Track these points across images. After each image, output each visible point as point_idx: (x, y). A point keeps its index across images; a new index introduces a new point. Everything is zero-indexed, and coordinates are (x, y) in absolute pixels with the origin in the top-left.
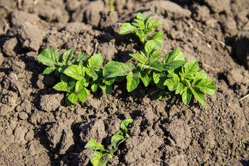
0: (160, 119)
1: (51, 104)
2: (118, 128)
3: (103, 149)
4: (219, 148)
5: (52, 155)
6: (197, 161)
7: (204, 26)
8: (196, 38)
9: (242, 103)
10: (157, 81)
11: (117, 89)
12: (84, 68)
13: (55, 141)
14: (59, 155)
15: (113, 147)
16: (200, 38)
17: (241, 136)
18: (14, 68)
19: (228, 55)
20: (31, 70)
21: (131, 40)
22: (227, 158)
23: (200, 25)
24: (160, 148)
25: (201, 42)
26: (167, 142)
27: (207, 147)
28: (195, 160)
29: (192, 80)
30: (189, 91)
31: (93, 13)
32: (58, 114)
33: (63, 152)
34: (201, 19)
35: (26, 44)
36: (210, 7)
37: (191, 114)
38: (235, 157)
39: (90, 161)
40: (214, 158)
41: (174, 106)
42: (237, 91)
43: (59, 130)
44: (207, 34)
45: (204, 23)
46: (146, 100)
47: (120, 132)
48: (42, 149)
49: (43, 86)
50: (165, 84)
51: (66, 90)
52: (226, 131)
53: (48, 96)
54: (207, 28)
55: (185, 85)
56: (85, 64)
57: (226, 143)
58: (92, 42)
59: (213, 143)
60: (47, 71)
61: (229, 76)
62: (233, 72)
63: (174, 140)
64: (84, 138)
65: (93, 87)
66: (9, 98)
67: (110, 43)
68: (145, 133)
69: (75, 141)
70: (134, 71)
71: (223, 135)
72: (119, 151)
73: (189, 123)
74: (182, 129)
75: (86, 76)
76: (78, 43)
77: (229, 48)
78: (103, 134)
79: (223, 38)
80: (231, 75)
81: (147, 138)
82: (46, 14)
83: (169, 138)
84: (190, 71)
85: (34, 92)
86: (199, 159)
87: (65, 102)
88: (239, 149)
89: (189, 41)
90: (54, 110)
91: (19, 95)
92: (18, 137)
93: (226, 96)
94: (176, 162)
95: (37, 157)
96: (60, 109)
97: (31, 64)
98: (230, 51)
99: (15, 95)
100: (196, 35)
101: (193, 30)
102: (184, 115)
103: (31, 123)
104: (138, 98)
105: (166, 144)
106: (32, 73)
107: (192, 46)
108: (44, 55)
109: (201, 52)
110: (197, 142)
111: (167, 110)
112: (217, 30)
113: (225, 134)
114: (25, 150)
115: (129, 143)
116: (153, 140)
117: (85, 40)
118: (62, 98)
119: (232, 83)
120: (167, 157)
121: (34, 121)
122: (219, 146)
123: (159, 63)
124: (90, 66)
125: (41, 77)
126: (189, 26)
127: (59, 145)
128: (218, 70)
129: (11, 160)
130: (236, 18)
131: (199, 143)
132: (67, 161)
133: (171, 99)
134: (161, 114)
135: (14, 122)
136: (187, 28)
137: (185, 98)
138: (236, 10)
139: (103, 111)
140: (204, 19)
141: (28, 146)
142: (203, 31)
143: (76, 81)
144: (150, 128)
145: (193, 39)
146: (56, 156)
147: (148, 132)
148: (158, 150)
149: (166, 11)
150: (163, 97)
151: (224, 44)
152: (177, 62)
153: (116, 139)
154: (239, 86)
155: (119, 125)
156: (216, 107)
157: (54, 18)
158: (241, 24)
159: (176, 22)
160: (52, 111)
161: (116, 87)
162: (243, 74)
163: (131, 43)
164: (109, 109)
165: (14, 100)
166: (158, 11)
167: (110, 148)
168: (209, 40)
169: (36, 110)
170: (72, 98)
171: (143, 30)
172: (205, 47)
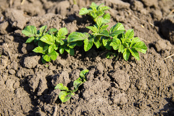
0: (108, 71)
1: (32, 63)
2: (78, 76)
3: (68, 90)
4: (149, 90)
5: (32, 97)
6: (134, 99)
7: (139, 14)
8: (134, 21)
9: (166, 61)
10: (105, 44)
11: (78, 53)
12: (54, 37)
13: (34, 87)
14: (37, 96)
15: (74, 88)
16: (136, 21)
17: (165, 82)
18: (6, 40)
19: (156, 33)
20: (18, 42)
21: (88, 21)
22: (155, 97)
23: (136, 13)
24: (108, 90)
25: (137, 23)
26: (113, 85)
27: (141, 89)
28: (133, 98)
29: (130, 43)
30: (128, 51)
31: (62, 9)
32: (37, 70)
33: (40, 93)
34: (137, 9)
35: (14, 24)
36: (143, 3)
37: (130, 67)
38: (161, 96)
39: (58, 97)
40: (146, 97)
41: (118, 62)
42: (162, 54)
43: (37, 79)
44: (141, 19)
45: (139, 12)
46: (98, 59)
47: (80, 78)
48: (25, 94)
49: (26, 51)
50: (110, 45)
51: (42, 52)
52: (154, 78)
53: (29, 57)
54: (141, 15)
55: (125, 46)
56: (55, 34)
57: (154, 87)
58: (61, 23)
59: (145, 86)
60: (29, 41)
61: (157, 45)
62: (159, 42)
63: (118, 84)
64: (54, 83)
65: (61, 51)
66: (2, 60)
67: (73, 23)
68: (97, 79)
69: (48, 86)
70: (89, 38)
71: (152, 81)
72: (79, 91)
73: (128, 73)
74: (124, 76)
75: (56, 43)
76: (51, 23)
77: (157, 28)
78: (68, 80)
79: (153, 22)
80: (158, 44)
81: (98, 82)
82: (29, 11)
83: (114, 82)
84: (128, 37)
85: (20, 56)
86: (135, 97)
87: (41, 62)
88: (164, 90)
89: (129, 23)
90: (34, 67)
91: (9, 58)
92: (8, 86)
93: (154, 56)
94: (119, 98)
95: (22, 99)
96: (38, 66)
97: (18, 38)
98: (158, 30)
99: (7, 58)
100: (134, 19)
101: (131, 16)
102: (125, 67)
103: (17, 76)
104: (93, 58)
105: (112, 86)
106: (18, 43)
107: (131, 26)
108: (27, 30)
109: (137, 30)
110: (134, 86)
111: (113, 65)
112: (148, 16)
113: (154, 80)
114: (14, 94)
115: (86, 85)
116: (103, 83)
117: (55, 22)
118: (39, 59)
119: (159, 50)
120: (113, 94)
121: (19, 75)
122: (150, 88)
123: (106, 31)
124: (59, 36)
125: (25, 45)
126: (128, 13)
127: (37, 90)
128: (149, 42)
129: (3, 101)
130: (162, 11)
131: (135, 86)
132: (43, 99)
133: (115, 58)
134: (108, 68)
135: (6, 76)
136: (127, 15)
137: (125, 56)
138: (162, 5)
139: (68, 67)
140: (139, 9)
141: (15, 92)
142: (138, 17)
143: (49, 45)
144: (101, 76)
145: (132, 21)
146: (35, 97)
147: (99, 78)
148: (106, 91)
149: (112, 4)
150: (110, 56)
151: (153, 25)
152: (119, 31)
153: (77, 82)
154: (164, 51)
155: (79, 74)
156: (147, 63)
157: (35, 14)
158: (165, 14)
159: (120, 11)
160: (32, 68)
161: (77, 52)
162: (166, 43)
163: (87, 23)
164: (72, 66)
165: (5, 61)
166: (107, 4)
167: (73, 88)
168: (143, 23)
169: (21, 67)
170: (46, 58)
171: (96, 13)
172: (140, 27)
